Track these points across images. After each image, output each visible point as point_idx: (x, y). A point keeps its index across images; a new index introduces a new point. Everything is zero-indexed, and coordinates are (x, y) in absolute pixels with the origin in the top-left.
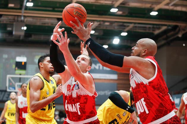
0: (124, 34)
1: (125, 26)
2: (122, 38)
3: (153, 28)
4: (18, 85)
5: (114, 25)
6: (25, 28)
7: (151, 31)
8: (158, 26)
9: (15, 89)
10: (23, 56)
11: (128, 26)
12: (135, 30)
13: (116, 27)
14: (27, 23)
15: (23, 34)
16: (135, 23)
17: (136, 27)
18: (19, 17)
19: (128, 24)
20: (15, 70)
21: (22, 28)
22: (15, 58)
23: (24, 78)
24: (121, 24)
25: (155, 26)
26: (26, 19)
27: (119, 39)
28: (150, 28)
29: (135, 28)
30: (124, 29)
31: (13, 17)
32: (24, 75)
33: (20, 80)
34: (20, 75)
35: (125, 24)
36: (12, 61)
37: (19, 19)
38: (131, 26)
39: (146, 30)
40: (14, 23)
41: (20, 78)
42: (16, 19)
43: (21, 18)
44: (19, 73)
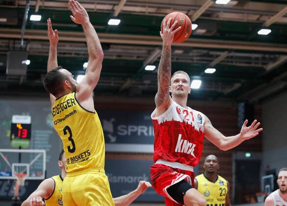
0: (210, 71)
1: (212, 56)
2: (206, 78)
3: (264, 58)
4: (15, 167)
5: (191, 54)
6: (28, 62)
7: (260, 65)
8: (272, 56)
9: (11, 175)
10: (26, 115)
11: (217, 56)
12: (230, 64)
13: (195, 58)
14: (31, 53)
15: (24, 72)
16: (230, 51)
17: (232, 57)
18: (16, 41)
19: (218, 53)
20: (11, 139)
21: (23, 62)
22: (11, 119)
23: (28, 154)
24: (205, 52)
25: (267, 56)
26: (29, 46)
27: (201, 79)
28: (257, 59)
29: (230, 60)
30: (211, 61)
31: (7, 41)
32: (29, 148)
33: (20, 157)
34: (20, 148)
35: (212, 53)
36: (4, 123)
37: (17, 46)
38: (224, 55)
39: (250, 63)
40: (8, 53)
41: (20, 154)
42: (11, 45)
43: (20, 43)
44: (18, 146)
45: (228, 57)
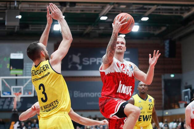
0: (145, 19)
1: (146, 9)
2: (143, 24)
3: (181, 9)
4: (14, 89)
5: (131, 8)
6: (20, 17)
7: (179, 14)
8: (187, 8)
9: (11, 94)
10: (20, 53)
11: (150, 9)
12: (158, 14)
13: (134, 11)
14: (22, 11)
15: (17, 24)
16: (158, 5)
17: (159, 9)
18: (12, 3)
19: (150, 7)
20: (10, 70)
21: (17, 17)
22: (9, 56)
23: (22, 79)
24: (141, 6)
25: (183, 8)
26: (20, 6)
27: (139, 25)
28: (177, 10)
29: (158, 11)
30: (146, 12)
31: (5, 3)
32: (22, 75)
33: (16, 82)
34: (16, 75)
35: (146, 7)
36: (5, 59)
37: (12, 6)
38: (154, 8)
39: (172, 13)
40: (6, 11)
41: (16, 80)
42: (8, 6)
43: (14, 4)
44: (15, 74)
45: (156, 9)
